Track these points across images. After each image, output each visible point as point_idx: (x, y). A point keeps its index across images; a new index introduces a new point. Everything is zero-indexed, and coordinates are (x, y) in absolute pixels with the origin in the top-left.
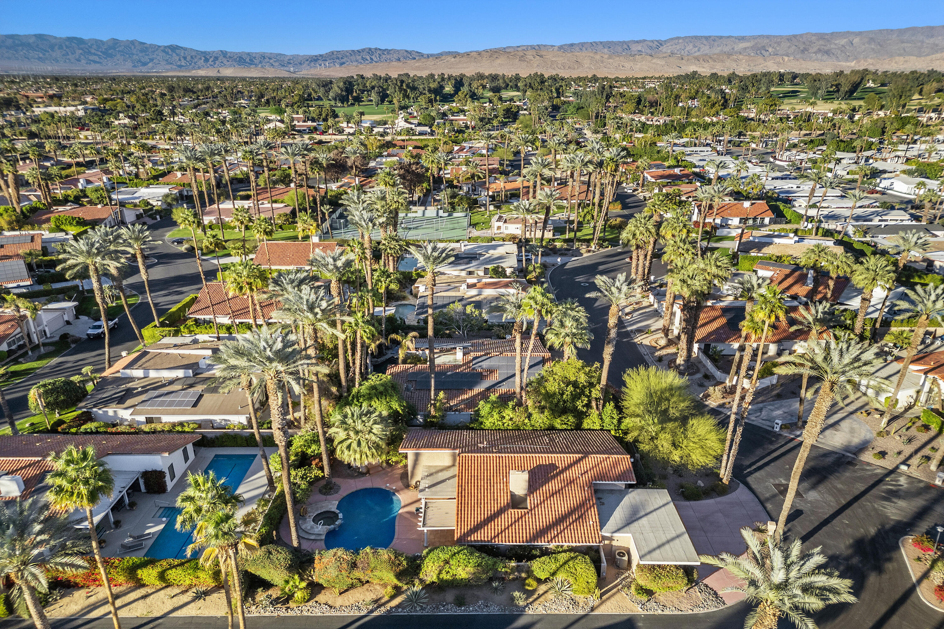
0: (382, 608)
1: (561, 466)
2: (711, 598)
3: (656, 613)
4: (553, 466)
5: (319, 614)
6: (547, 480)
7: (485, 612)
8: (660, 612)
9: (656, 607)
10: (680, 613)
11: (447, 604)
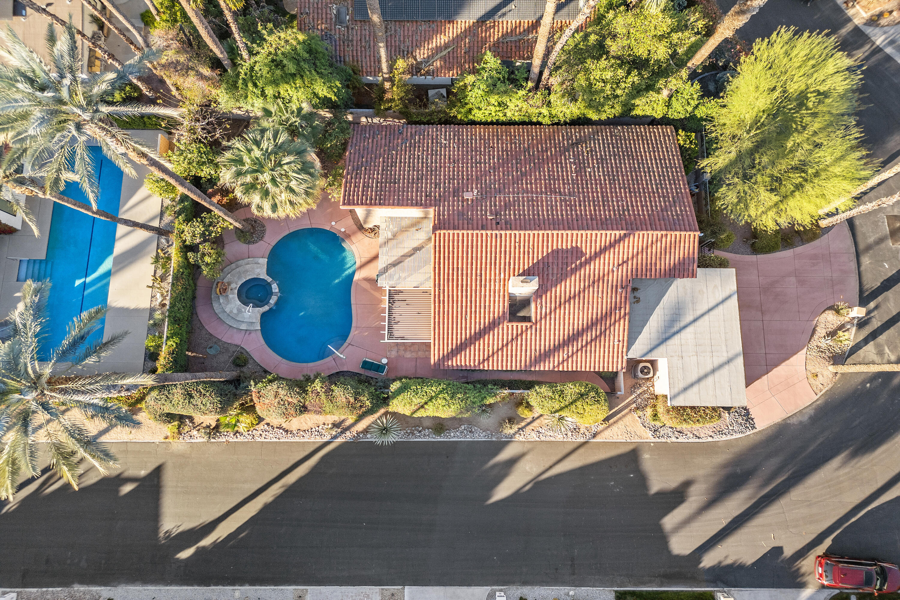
0: (348, 433)
1: (588, 252)
2: (740, 420)
3: (669, 440)
4: (577, 252)
5: (275, 440)
6: (563, 277)
7: (469, 438)
8: (674, 440)
9: (670, 434)
10: (697, 440)
11: (424, 429)
